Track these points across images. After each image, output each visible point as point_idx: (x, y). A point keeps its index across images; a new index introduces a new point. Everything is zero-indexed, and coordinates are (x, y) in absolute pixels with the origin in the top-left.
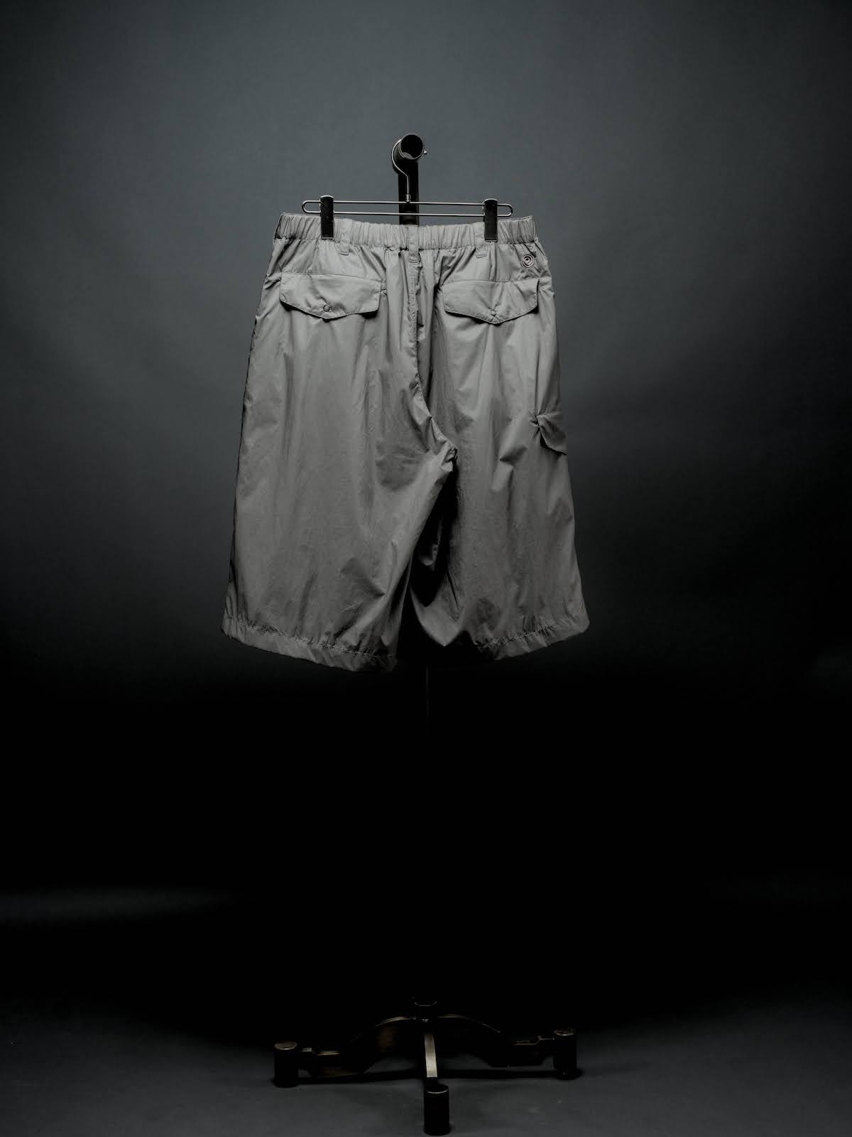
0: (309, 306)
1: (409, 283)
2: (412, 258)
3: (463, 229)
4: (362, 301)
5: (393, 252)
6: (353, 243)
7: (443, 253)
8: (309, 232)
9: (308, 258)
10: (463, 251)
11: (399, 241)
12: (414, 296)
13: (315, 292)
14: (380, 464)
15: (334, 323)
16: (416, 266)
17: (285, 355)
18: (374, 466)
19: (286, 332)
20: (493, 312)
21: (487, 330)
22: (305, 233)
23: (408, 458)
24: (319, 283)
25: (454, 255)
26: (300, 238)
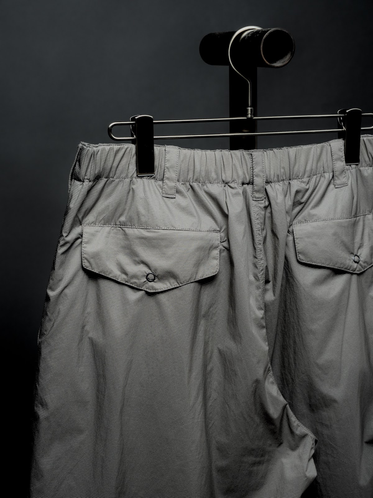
0: (126, 273)
1: (255, 229)
2: (257, 195)
3: (319, 150)
4: (198, 264)
5: (234, 191)
6: (181, 180)
7: (296, 185)
8: (120, 167)
9: (118, 205)
10: (318, 179)
11: (240, 173)
12: (261, 247)
13: (132, 254)
14: (221, 470)
15: (161, 297)
16: (262, 206)
17: (91, 340)
18: (215, 474)
19: (91, 308)
20: (356, 259)
21: (349, 282)
22: (113, 169)
23: (258, 459)
24: (137, 241)
25: (307, 187)
26: (107, 177)
